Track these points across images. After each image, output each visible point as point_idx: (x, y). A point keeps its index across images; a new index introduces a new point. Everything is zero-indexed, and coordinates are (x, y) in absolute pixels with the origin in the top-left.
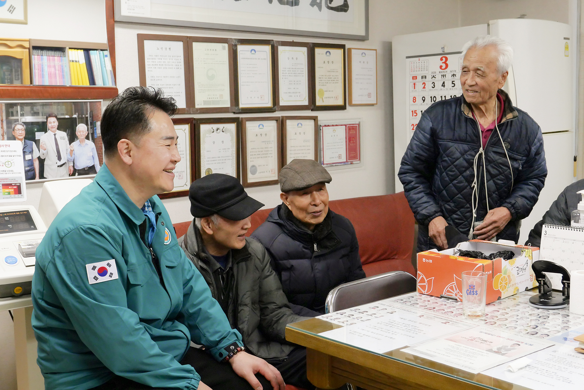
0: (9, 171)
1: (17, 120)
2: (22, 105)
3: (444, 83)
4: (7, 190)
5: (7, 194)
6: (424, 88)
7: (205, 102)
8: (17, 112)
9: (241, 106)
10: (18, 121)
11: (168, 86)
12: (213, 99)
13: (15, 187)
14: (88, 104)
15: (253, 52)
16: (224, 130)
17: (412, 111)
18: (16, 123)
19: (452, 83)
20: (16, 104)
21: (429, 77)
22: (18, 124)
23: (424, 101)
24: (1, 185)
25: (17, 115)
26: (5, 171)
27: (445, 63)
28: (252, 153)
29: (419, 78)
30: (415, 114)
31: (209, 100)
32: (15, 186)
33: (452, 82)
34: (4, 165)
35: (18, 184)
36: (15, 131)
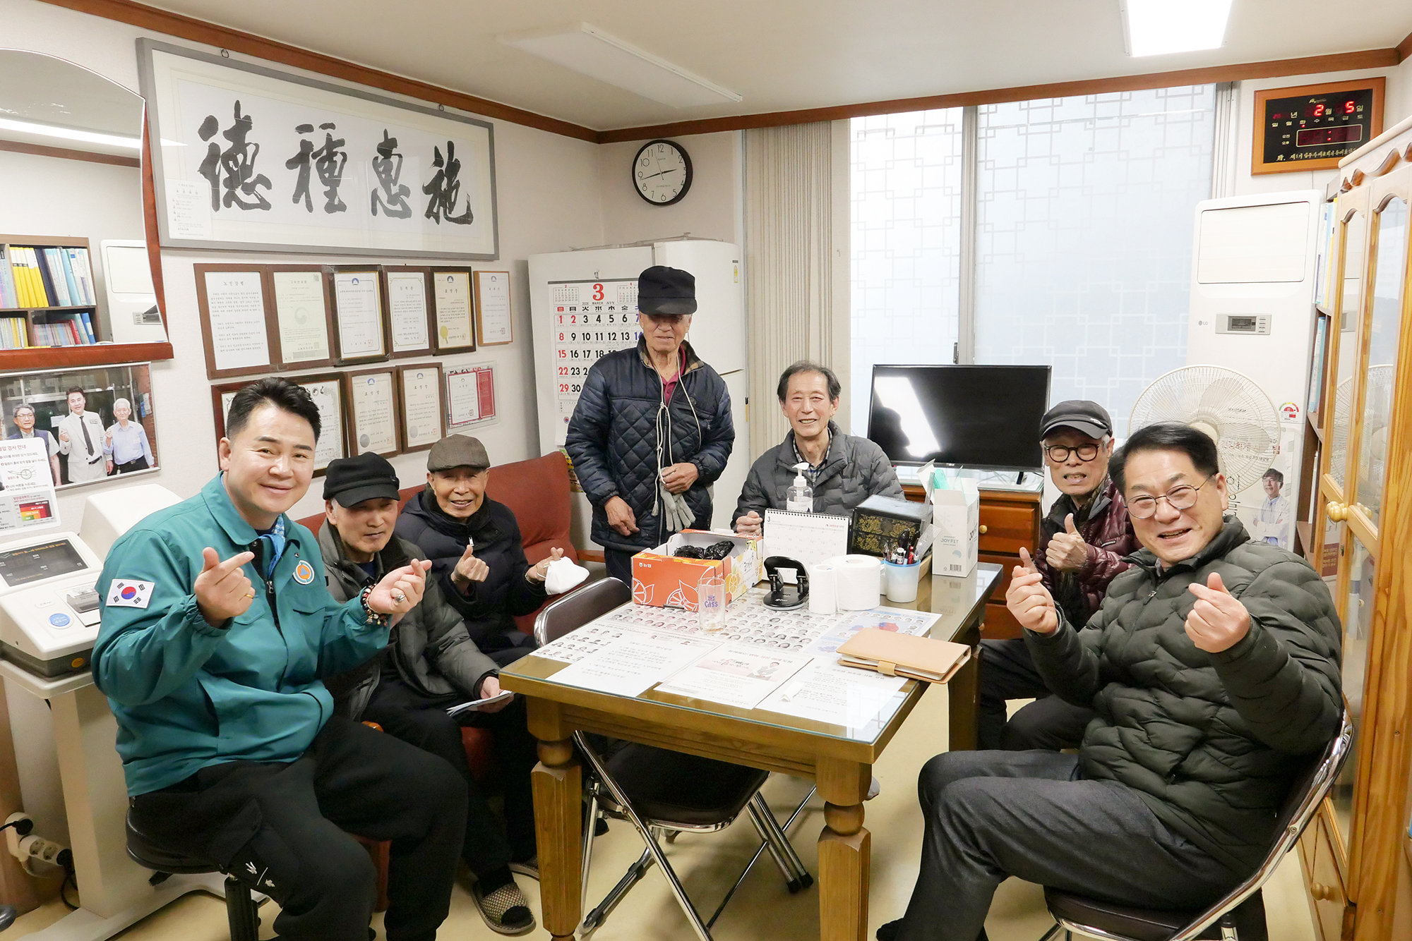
0: (29, 484)
1: (20, 402)
2: (26, 378)
3: (599, 316)
4: (29, 513)
5: (29, 518)
6: (574, 322)
7: (295, 355)
8: (20, 389)
9: (344, 356)
10: (22, 403)
11: (243, 336)
12: (306, 350)
13: (42, 507)
14: (130, 369)
15: (355, 282)
16: (323, 391)
17: (559, 351)
18: (19, 406)
19: (610, 318)
20: (16, 378)
21: (580, 309)
22: (23, 407)
23: (574, 338)
24: (18, 507)
25: (20, 394)
26: (23, 485)
27: (599, 291)
28: (361, 419)
29: (567, 309)
30: (564, 355)
31: (300, 351)
32: (40, 505)
33: (610, 316)
34: (19, 476)
35: (45, 503)
36: (18, 417)
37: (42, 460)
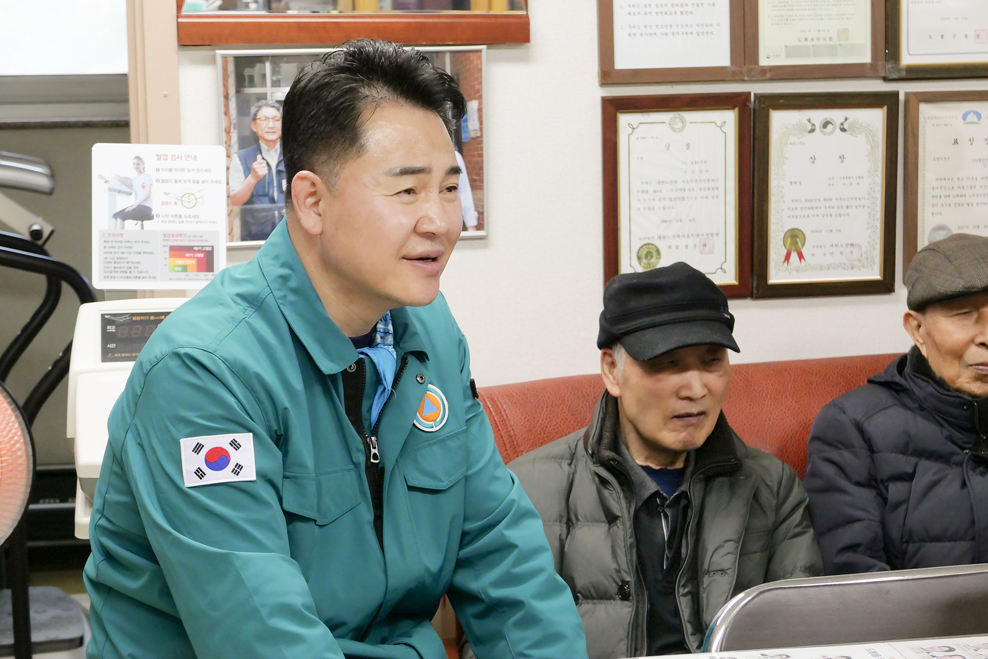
0: (189, 216)
1: (262, 97)
2: (275, 59)
4: (181, 261)
5: (180, 269)
7: (790, 51)
8: (264, 76)
9: (908, 59)
10: (266, 99)
11: (679, 9)
12: (816, 42)
13: (201, 255)
14: (448, 58)
18: (260, 104)
20: (260, 59)
22: (267, 105)
24: (167, 249)
25: (264, 84)
26: (180, 217)
28: (937, 192)
31: (803, 43)
32: (199, 251)
34: (179, 202)
35: (207, 249)
36: (258, 121)
37: (217, 182)
